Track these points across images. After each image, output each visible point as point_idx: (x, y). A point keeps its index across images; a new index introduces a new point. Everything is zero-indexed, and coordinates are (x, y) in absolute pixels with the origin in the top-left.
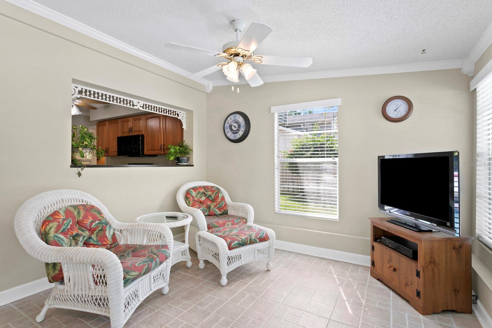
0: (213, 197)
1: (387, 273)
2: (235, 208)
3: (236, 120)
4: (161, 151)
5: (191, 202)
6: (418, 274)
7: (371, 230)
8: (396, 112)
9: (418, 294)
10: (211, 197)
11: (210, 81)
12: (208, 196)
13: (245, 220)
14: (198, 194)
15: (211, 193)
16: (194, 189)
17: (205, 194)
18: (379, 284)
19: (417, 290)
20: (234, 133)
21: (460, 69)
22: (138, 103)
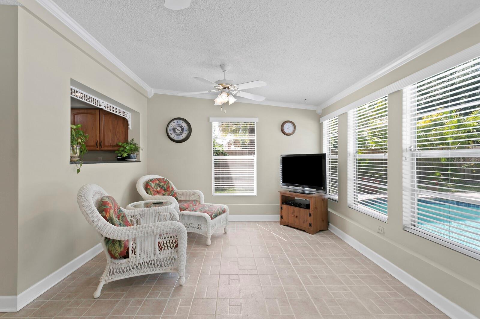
0: (165, 188)
1: (291, 220)
2: (183, 194)
3: (180, 125)
4: (97, 147)
5: (152, 193)
6: (310, 215)
7: (280, 198)
8: (288, 130)
9: (310, 225)
10: (164, 187)
11: (152, 89)
12: (162, 187)
13: (198, 202)
14: (155, 185)
15: (164, 184)
16: (152, 180)
17: (159, 185)
18: (287, 228)
19: (310, 223)
20: (177, 135)
21: (316, 111)
22: (103, 103)
